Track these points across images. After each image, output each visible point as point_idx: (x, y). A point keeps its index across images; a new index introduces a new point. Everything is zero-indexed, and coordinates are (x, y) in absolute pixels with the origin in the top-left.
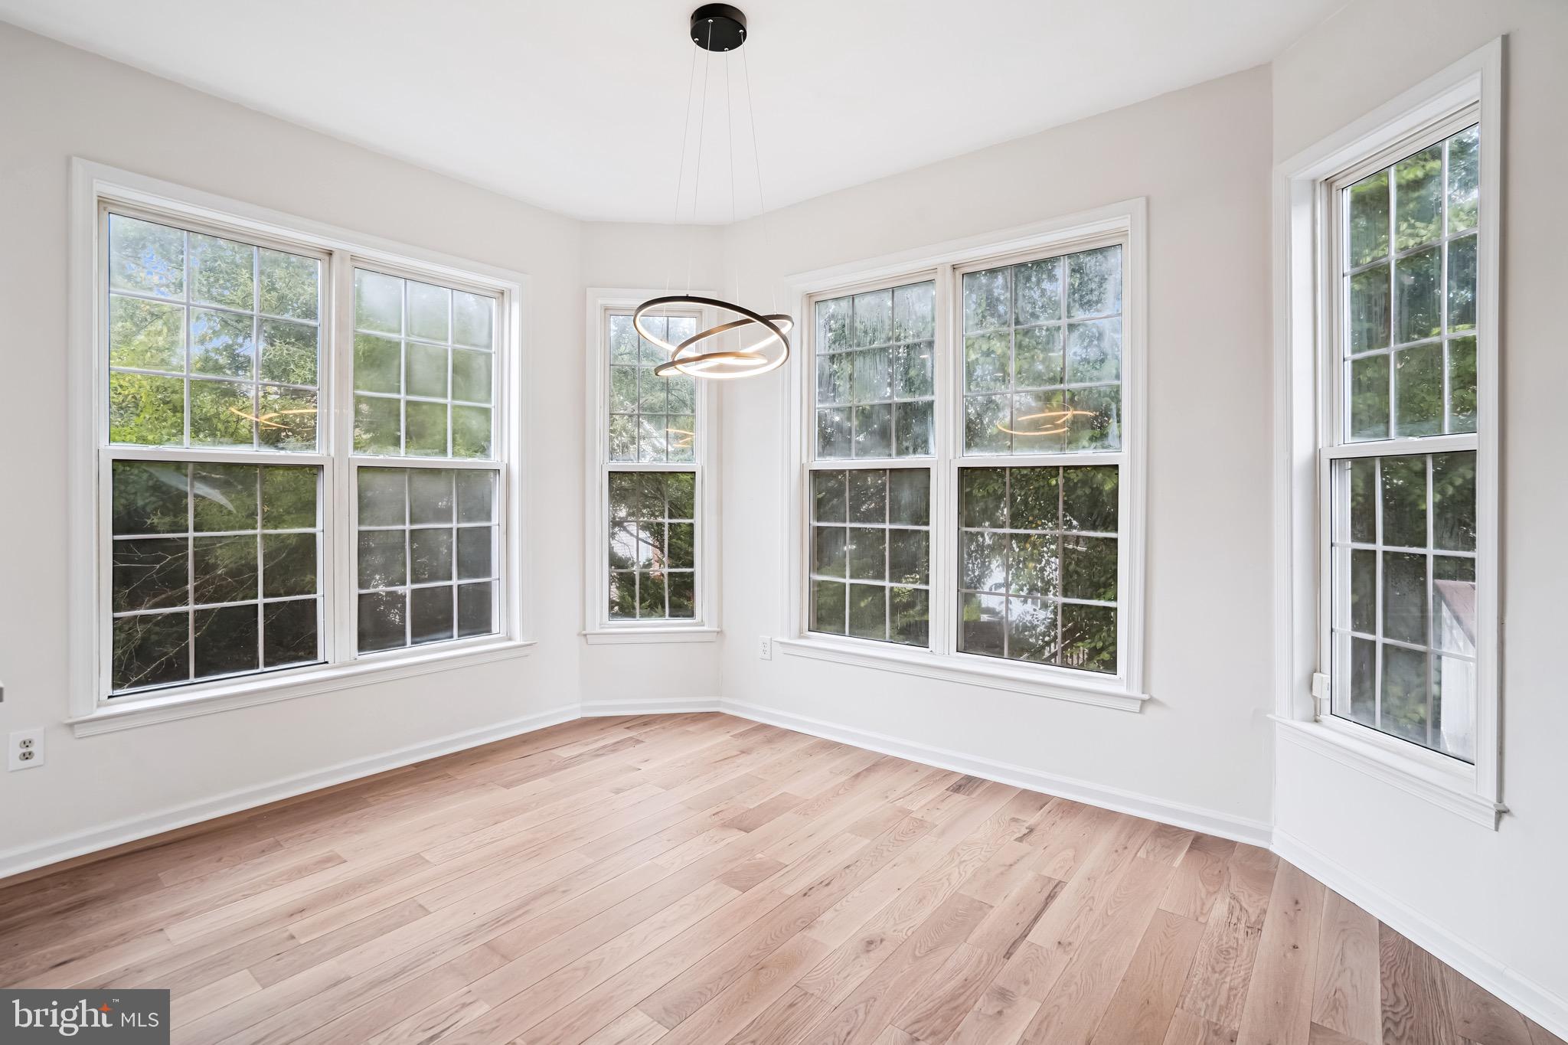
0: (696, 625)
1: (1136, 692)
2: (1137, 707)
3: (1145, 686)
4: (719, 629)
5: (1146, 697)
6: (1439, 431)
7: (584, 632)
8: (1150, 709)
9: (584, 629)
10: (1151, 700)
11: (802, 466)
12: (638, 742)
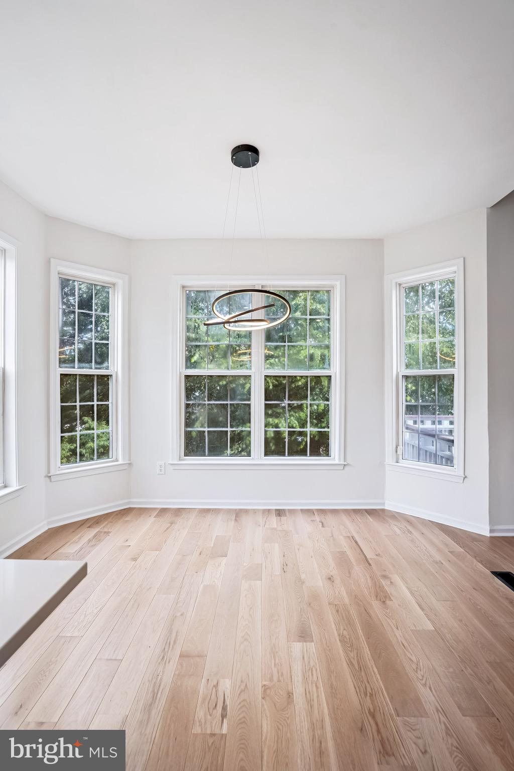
0: (113, 461)
1: (342, 462)
2: (342, 467)
3: (345, 460)
4: (129, 462)
5: (346, 463)
6: (436, 368)
7: (49, 475)
8: (347, 468)
9: (49, 472)
10: (348, 465)
11: (180, 373)
12: (108, 533)
